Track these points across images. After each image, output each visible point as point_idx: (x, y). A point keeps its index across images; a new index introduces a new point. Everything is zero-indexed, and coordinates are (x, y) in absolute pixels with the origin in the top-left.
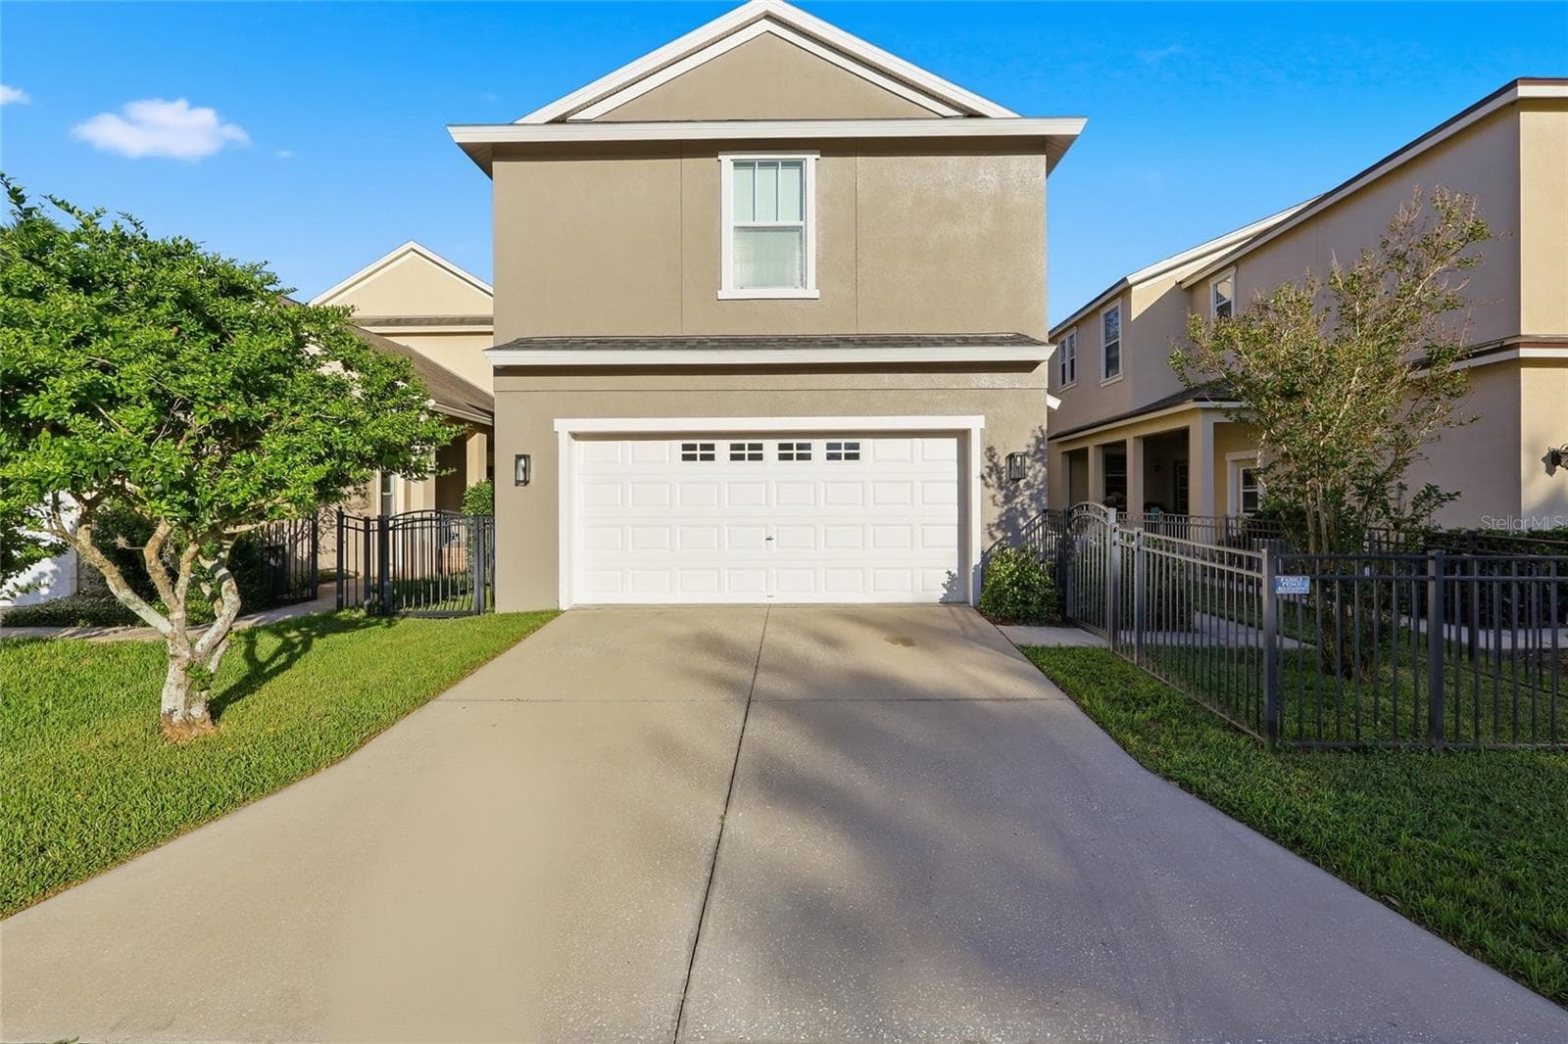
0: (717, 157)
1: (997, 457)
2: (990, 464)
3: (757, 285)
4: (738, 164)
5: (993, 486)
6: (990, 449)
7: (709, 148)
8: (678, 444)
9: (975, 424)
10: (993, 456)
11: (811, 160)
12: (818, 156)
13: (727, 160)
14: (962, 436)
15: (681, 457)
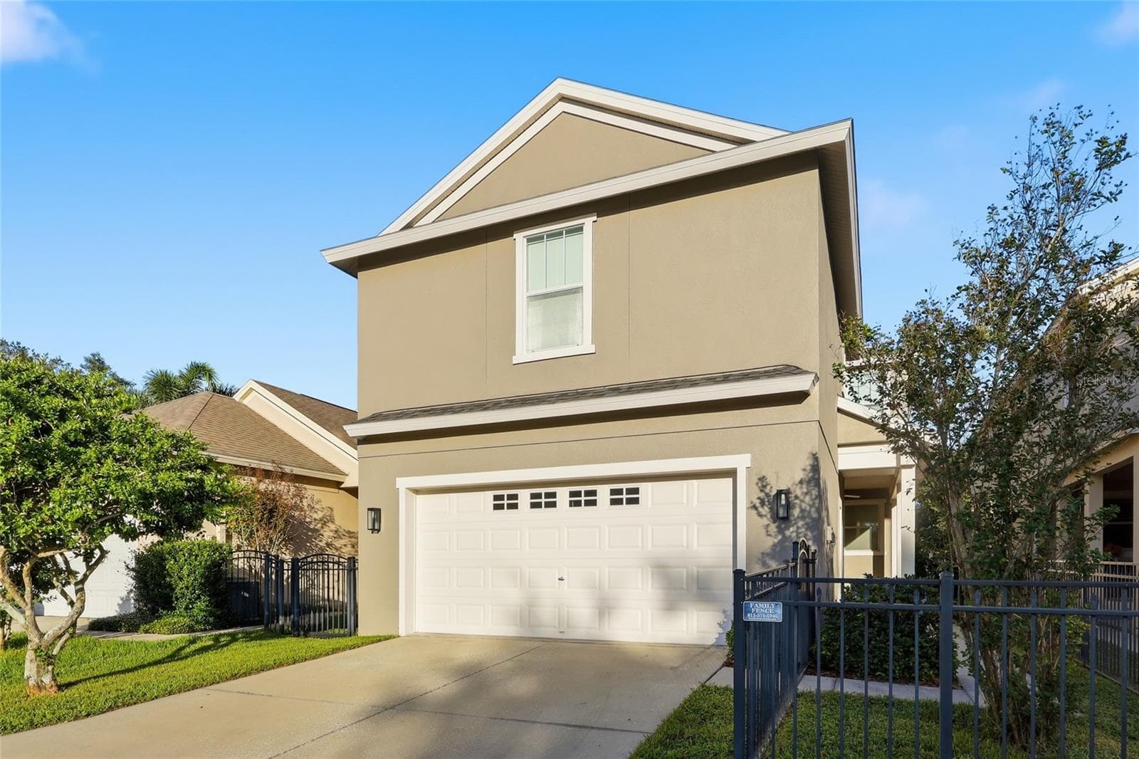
0: (513, 236)
1: (768, 487)
2: (762, 495)
3: (545, 346)
4: (531, 240)
5: (765, 516)
6: (762, 479)
7: (503, 230)
8: (490, 495)
9: (741, 462)
10: (765, 487)
11: (588, 222)
12: (595, 218)
13: (520, 237)
14: (731, 473)
15: (492, 506)
